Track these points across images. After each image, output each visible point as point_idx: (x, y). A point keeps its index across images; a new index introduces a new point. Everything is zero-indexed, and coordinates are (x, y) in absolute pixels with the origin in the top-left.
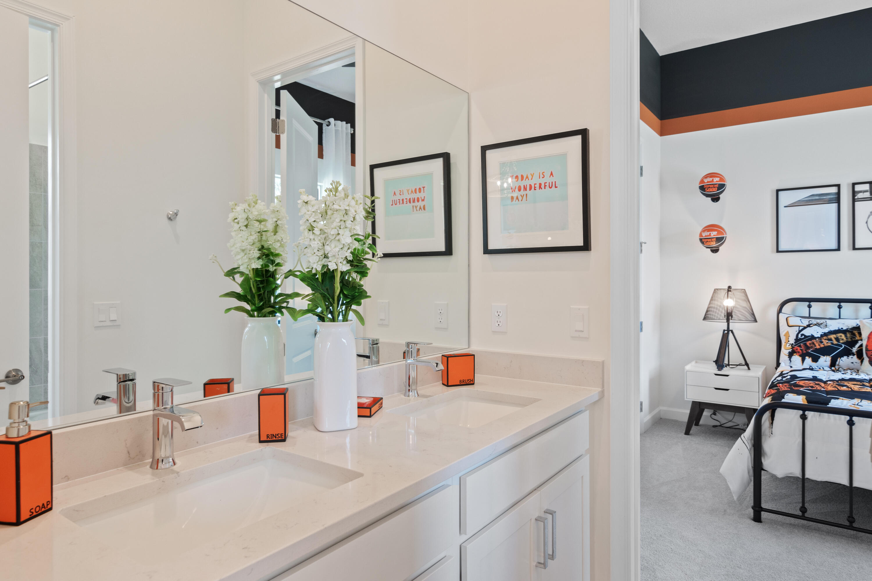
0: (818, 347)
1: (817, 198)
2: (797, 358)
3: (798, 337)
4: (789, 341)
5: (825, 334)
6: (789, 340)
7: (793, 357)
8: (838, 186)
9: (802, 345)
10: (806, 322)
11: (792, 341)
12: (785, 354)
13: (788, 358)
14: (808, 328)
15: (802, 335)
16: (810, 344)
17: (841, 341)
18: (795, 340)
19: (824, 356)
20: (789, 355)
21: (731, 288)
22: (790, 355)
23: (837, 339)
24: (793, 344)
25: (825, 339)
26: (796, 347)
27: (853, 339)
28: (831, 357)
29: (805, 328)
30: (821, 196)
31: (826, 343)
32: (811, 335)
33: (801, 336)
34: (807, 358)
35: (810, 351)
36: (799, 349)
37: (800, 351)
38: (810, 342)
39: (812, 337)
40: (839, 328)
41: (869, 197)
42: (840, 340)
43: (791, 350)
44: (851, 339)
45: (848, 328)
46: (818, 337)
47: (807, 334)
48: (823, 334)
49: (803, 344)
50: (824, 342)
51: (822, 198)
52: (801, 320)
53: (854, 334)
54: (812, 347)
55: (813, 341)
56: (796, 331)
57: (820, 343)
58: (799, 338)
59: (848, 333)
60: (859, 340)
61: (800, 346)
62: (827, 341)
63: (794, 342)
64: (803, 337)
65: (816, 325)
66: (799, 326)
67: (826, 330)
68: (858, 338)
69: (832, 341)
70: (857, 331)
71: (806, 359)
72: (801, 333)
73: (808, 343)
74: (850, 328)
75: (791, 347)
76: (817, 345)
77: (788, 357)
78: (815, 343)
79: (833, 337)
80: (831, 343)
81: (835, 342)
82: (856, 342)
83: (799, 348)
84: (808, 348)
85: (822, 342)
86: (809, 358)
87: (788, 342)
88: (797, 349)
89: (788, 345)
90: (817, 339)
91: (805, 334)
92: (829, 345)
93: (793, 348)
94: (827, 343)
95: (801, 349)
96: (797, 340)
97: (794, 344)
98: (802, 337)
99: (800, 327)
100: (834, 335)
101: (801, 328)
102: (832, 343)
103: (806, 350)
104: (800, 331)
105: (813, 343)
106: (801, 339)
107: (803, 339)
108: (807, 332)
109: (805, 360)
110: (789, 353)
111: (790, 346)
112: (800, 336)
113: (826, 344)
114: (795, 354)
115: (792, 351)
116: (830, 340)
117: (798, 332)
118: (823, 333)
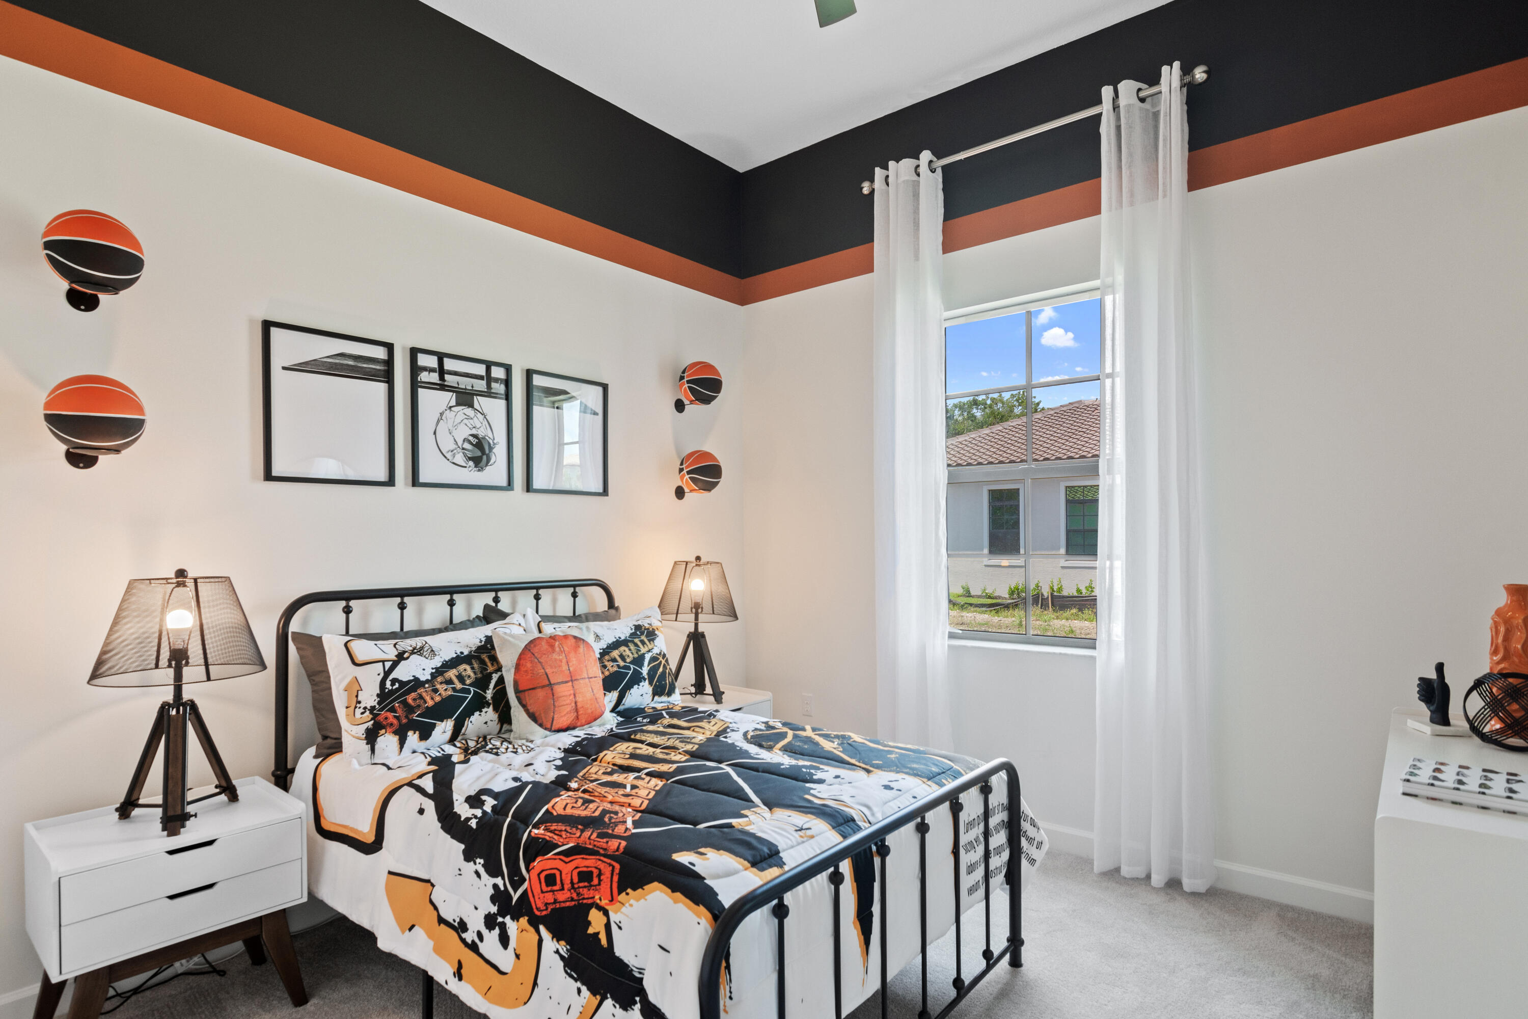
0: (430, 703)
1: (351, 363)
2: (387, 741)
3: (386, 688)
4: (359, 702)
5: (439, 672)
6: (359, 699)
7: (379, 739)
8: (390, 347)
9: (397, 705)
10: (389, 650)
11: (370, 698)
12: (357, 735)
13: (367, 744)
14: (403, 662)
15: (394, 681)
16: (414, 700)
17: (468, 682)
18: (378, 695)
19: (442, 721)
20: (366, 738)
21: (186, 577)
22: (371, 737)
23: (461, 678)
24: (375, 706)
25: (441, 683)
26: (383, 713)
27: (485, 673)
28: (454, 719)
29: (395, 664)
30: (358, 360)
31: (444, 691)
32: (413, 678)
33: (393, 684)
34: (410, 733)
35: (417, 716)
36: (391, 717)
37: (395, 722)
38: (413, 695)
39: (416, 683)
40: (456, 653)
41: (438, 382)
42: (466, 678)
43: (372, 722)
44: (481, 672)
45: (471, 651)
46: (427, 681)
47: (405, 678)
48: (434, 671)
49: (398, 703)
50: (440, 689)
51: (360, 365)
52: (376, 645)
53: (483, 662)
54: (419, 706)
55: (419, 691)
56: (379, 675)
57: (432, 694)
58: (387, 690)
59: (473, 661)
60: (493, 673)
61: (393, 710)
62: (445, 686)
63: (377, 701)
64: (397, 685)
65: (413, 652)
66: (383, 662)
67: (437, 662)
68: (490, 668)
69: (454, 684)
70: (486, 655)
71: (408, 738)
72: (391, 677)
73: (410, 698)
74: (474, 649)
75: (371, 716)
76: (428, 698)
77: (366, 741)
78: (424, 694)
79: (452, 674)
80: (452, 688)
81: (459, 686)
82: (488, 677)
83: (390, 715)
84: (410, 709)
85: (436, 691)
86: (415, 733)
87: (358, 705)
88: (386, 718)
89: (358, 711)
90: (427, 686)
91: (400, 679)
92: (450, 693)
93: (375, 716)
94: (446, 690)
95: (395, 716)
96: (383, 695)
97: (377, 706)
98: (394, 687)
99: (386, 663)
100: (454, 670)
101: (388, 665)
102: (454, 689)
103: (407, 717)
104: (387, 673)
105: (421, 697)
106: (392, 692)
107: (397, 690)
108: (404, 672)
109: (406, 739)
110: (368, 731)
111: (368, 712)
112: (388, 684)
113: (444, 694)
114: (383, 731)
115: (373, 725)
116: (449, 682)
117: (382, 675)
118: (433, 669)
